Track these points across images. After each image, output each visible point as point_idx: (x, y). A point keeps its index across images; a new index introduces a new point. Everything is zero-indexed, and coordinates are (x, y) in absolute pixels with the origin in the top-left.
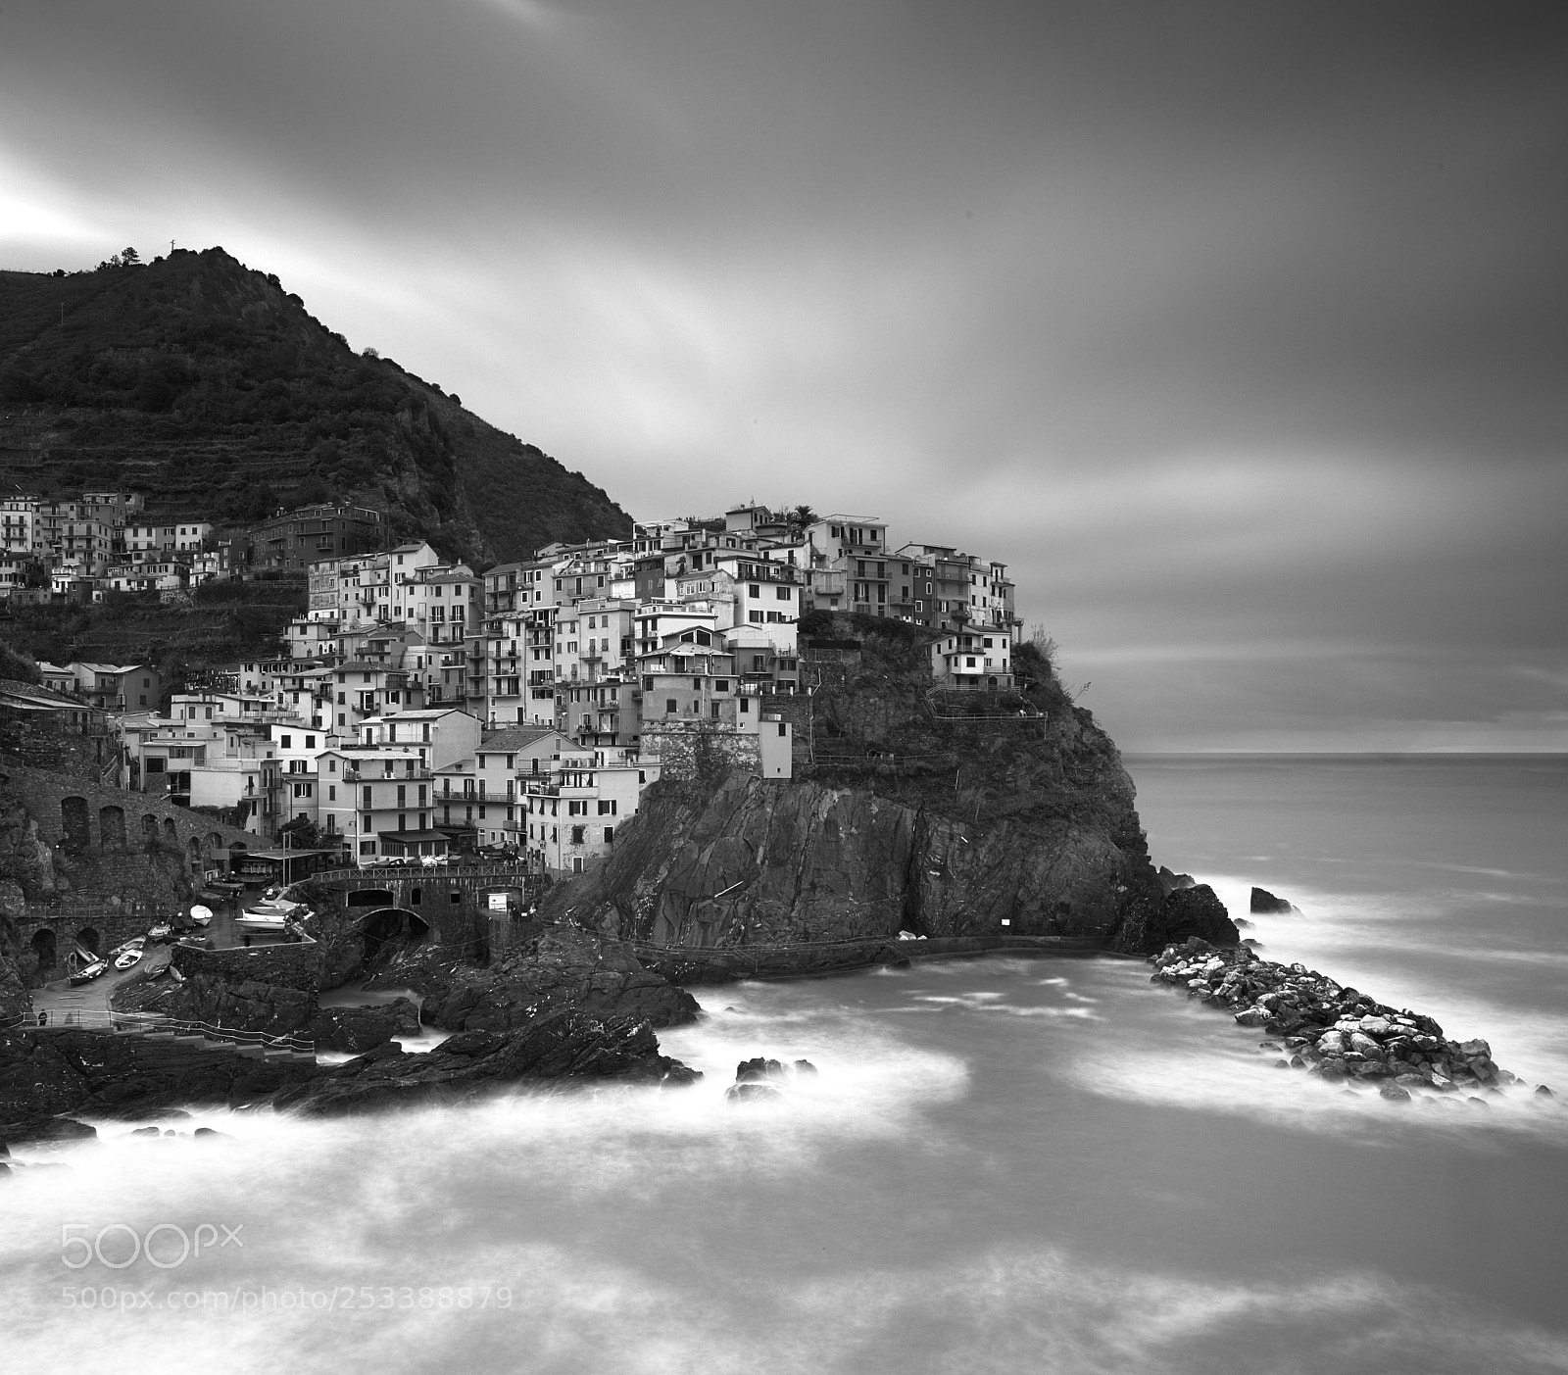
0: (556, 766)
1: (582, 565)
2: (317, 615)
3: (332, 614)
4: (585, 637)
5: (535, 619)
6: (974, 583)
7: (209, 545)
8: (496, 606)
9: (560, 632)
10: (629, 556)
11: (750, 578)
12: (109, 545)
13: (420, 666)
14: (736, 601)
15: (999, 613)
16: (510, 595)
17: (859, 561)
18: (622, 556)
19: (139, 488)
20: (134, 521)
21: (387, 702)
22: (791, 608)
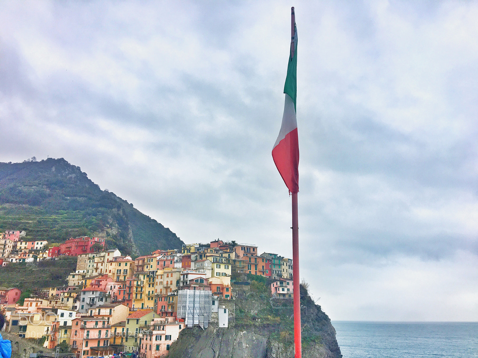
0: (152, 323)
1: (166, 257)
2: (79, 272)
3: (84, 271)
4: (165, 280)
5: (150, 274)
6: (284, 265)
7: (45, 248)
8: (138, 270)
9: (157, 278)
10: (180, 254)
11: (217, 262)
12: (11, 247)
13: (111, 289)
14: (212, 269)
15: (291, 274)
16: (142, 266)
17: (249, 258)
18: (178, 255)
19: (25, 229)
20: (21, 239)
21: (99, 301)
22: (229, 272)
